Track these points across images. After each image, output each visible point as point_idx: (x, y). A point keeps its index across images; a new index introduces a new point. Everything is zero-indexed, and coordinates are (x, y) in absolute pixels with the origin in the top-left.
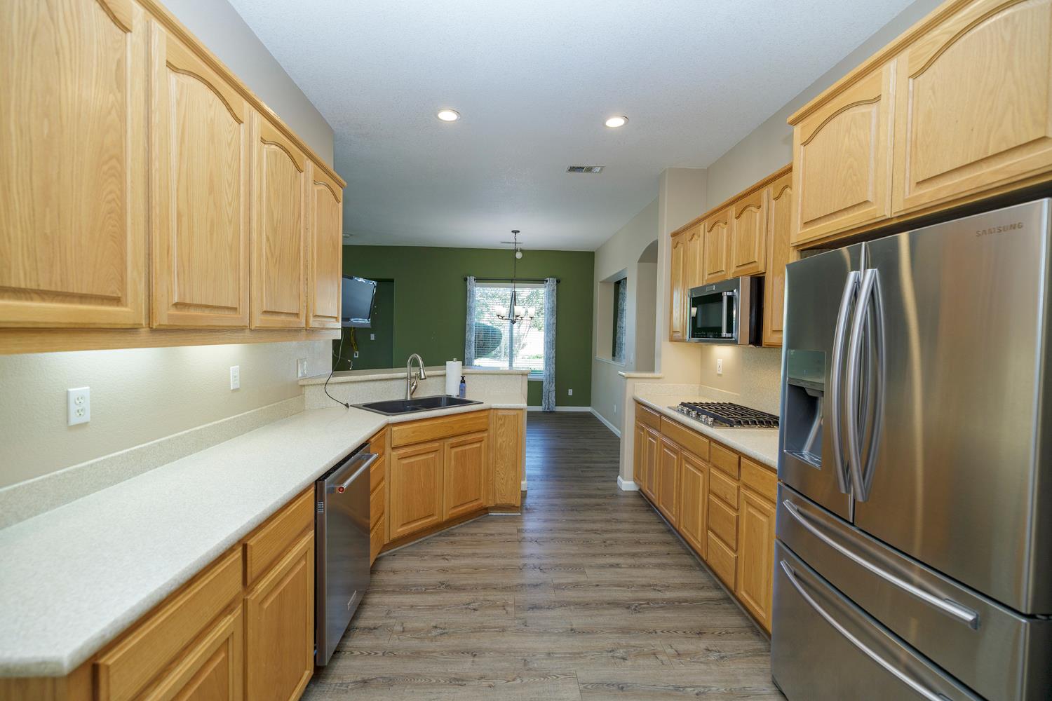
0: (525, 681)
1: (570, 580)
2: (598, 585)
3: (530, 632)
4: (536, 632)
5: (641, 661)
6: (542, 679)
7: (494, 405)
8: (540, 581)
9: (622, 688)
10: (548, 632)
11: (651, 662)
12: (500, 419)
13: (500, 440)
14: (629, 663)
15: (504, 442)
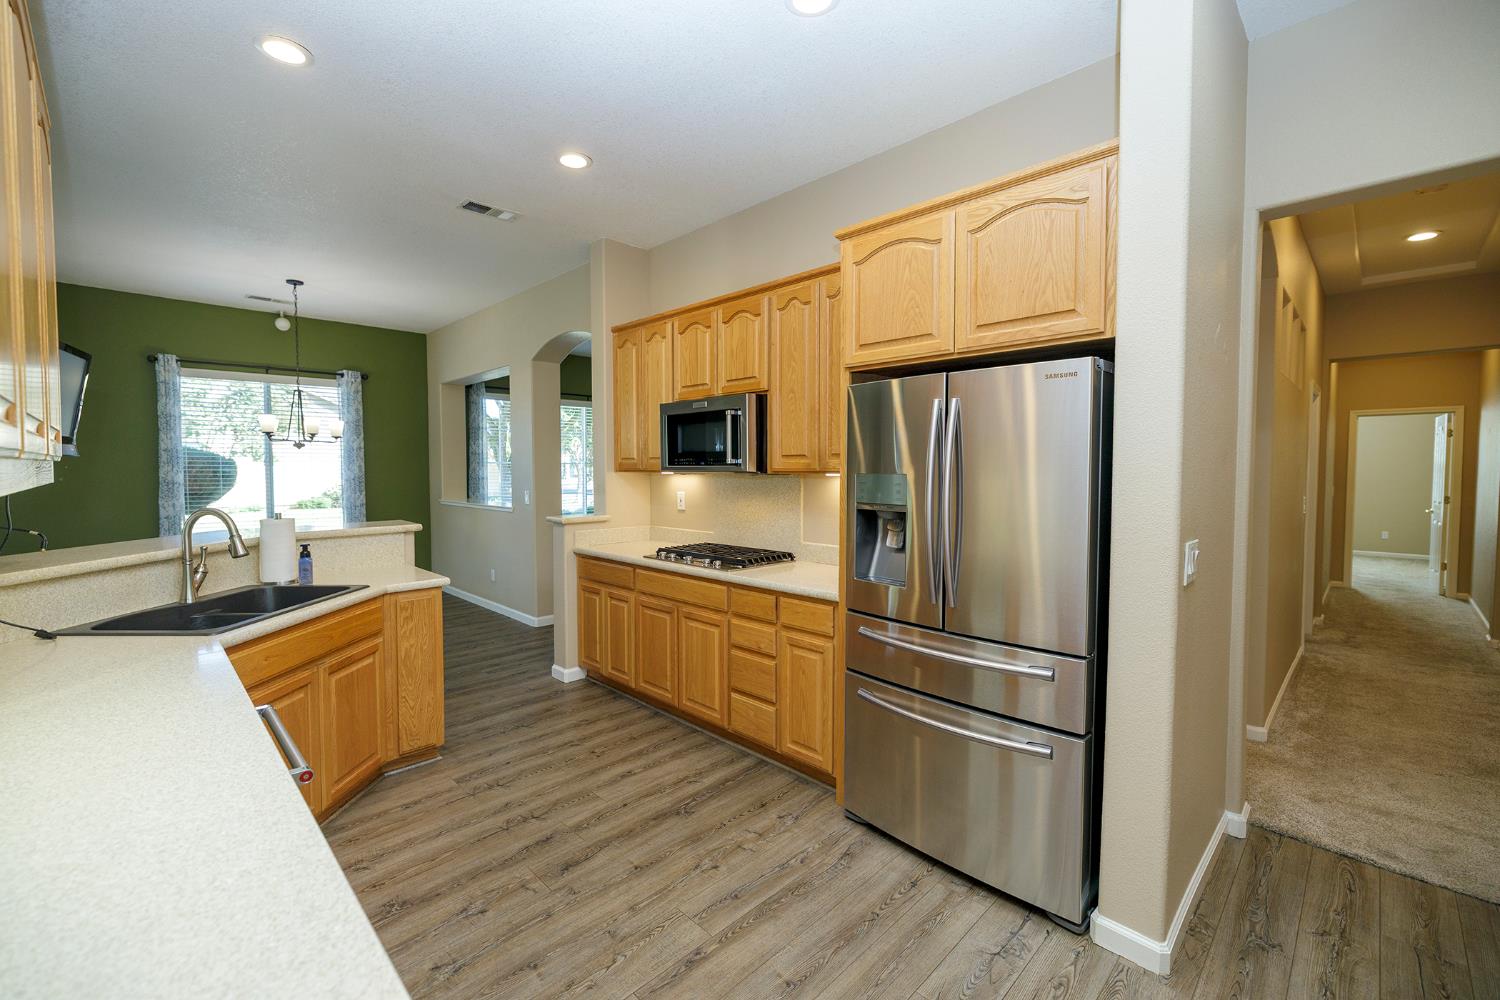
0: (629, 953)
1: (586, 814)
2: (625, 805)
3: (587, 898)
4: (596, 894)
5: (733, 861)
6: (648, 939)
7: (391, 587)
8: (548, 833)
9: (736, 896)
10: (611, 886)
11: (740, 857)
12: (404, 609)
13: (404, 645)
14: (723, 868)
15: (412, 646)
